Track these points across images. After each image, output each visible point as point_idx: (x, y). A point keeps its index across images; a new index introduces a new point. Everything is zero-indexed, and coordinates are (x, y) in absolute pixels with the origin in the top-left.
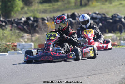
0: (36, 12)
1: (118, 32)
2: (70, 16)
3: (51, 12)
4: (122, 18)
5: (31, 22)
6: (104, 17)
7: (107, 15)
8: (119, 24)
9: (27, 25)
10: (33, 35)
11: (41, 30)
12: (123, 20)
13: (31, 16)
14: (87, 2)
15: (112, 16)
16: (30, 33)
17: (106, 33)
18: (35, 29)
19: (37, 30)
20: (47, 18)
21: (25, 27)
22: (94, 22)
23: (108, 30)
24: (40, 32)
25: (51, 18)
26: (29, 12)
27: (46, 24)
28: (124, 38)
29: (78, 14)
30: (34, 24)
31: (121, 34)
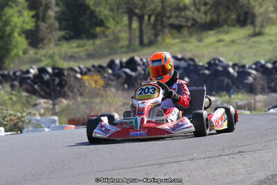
0: (57, 58)
1: (225, 93)
2: (124, 65)
4: (228, 66)
5: (46, 77)
6: (193, 66)
7: (200, 61)
9: (39, 84)
10: (56, 101)
12: (231, 70)
13: (48, 65)
14: (153, 38)
15: (209, 63)
16: (50, 97)
19: (66, 92)
20: (80, 68)
21: (36, 87)
25: (88, 69)
28: (237, 105)
29: (141, 60)
30: (54, 81)
31: (230, 96)
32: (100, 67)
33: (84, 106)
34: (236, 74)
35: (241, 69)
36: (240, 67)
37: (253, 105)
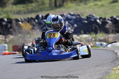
0: (9, 14)
1: (93, 33)
2: (44, 18)
3: (25, 13)
4: (97, 19)
5: (4, 23)
6: (79, 18)
7: (82, 16)
8: (94, 25)
10: (7, 36)
11: (15, 32)
12: (98, 21)
13: (5, 17)
14: (62, 3)
15: (87, 17)
16: (3, 34)
17: (81, 34)
18: (9, 30)
19: (11, 31)
20: (21, 19)
22: (69, 23)
23: (84, 31)
24: (14, 33)
25: (25, 19)
26: (2, 14)
27: (20, 25)
28: (99, 39)
30: (7, 25)
31: (96, 35)
32: (32, 18)
33: (21, 39)
34: (101, 23)
35: (104, 20)
36: (103, 19)
37: (107, 39)
